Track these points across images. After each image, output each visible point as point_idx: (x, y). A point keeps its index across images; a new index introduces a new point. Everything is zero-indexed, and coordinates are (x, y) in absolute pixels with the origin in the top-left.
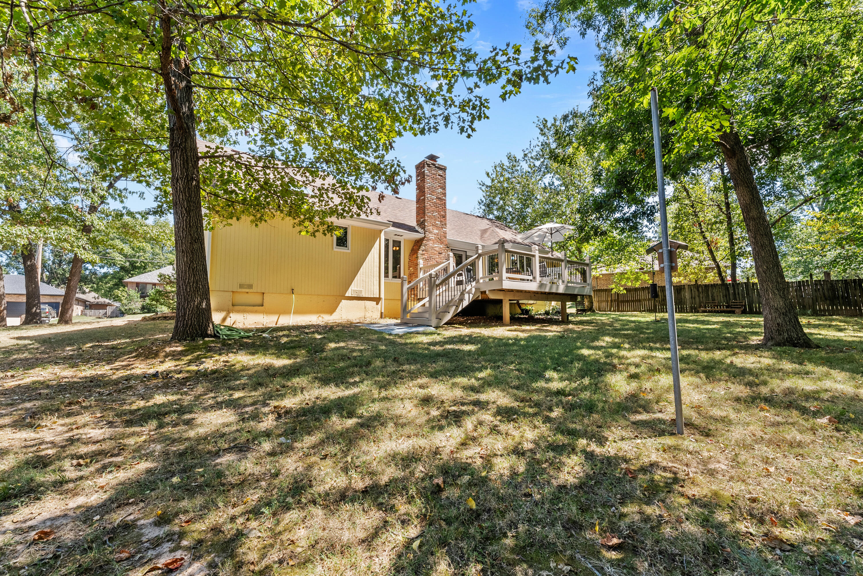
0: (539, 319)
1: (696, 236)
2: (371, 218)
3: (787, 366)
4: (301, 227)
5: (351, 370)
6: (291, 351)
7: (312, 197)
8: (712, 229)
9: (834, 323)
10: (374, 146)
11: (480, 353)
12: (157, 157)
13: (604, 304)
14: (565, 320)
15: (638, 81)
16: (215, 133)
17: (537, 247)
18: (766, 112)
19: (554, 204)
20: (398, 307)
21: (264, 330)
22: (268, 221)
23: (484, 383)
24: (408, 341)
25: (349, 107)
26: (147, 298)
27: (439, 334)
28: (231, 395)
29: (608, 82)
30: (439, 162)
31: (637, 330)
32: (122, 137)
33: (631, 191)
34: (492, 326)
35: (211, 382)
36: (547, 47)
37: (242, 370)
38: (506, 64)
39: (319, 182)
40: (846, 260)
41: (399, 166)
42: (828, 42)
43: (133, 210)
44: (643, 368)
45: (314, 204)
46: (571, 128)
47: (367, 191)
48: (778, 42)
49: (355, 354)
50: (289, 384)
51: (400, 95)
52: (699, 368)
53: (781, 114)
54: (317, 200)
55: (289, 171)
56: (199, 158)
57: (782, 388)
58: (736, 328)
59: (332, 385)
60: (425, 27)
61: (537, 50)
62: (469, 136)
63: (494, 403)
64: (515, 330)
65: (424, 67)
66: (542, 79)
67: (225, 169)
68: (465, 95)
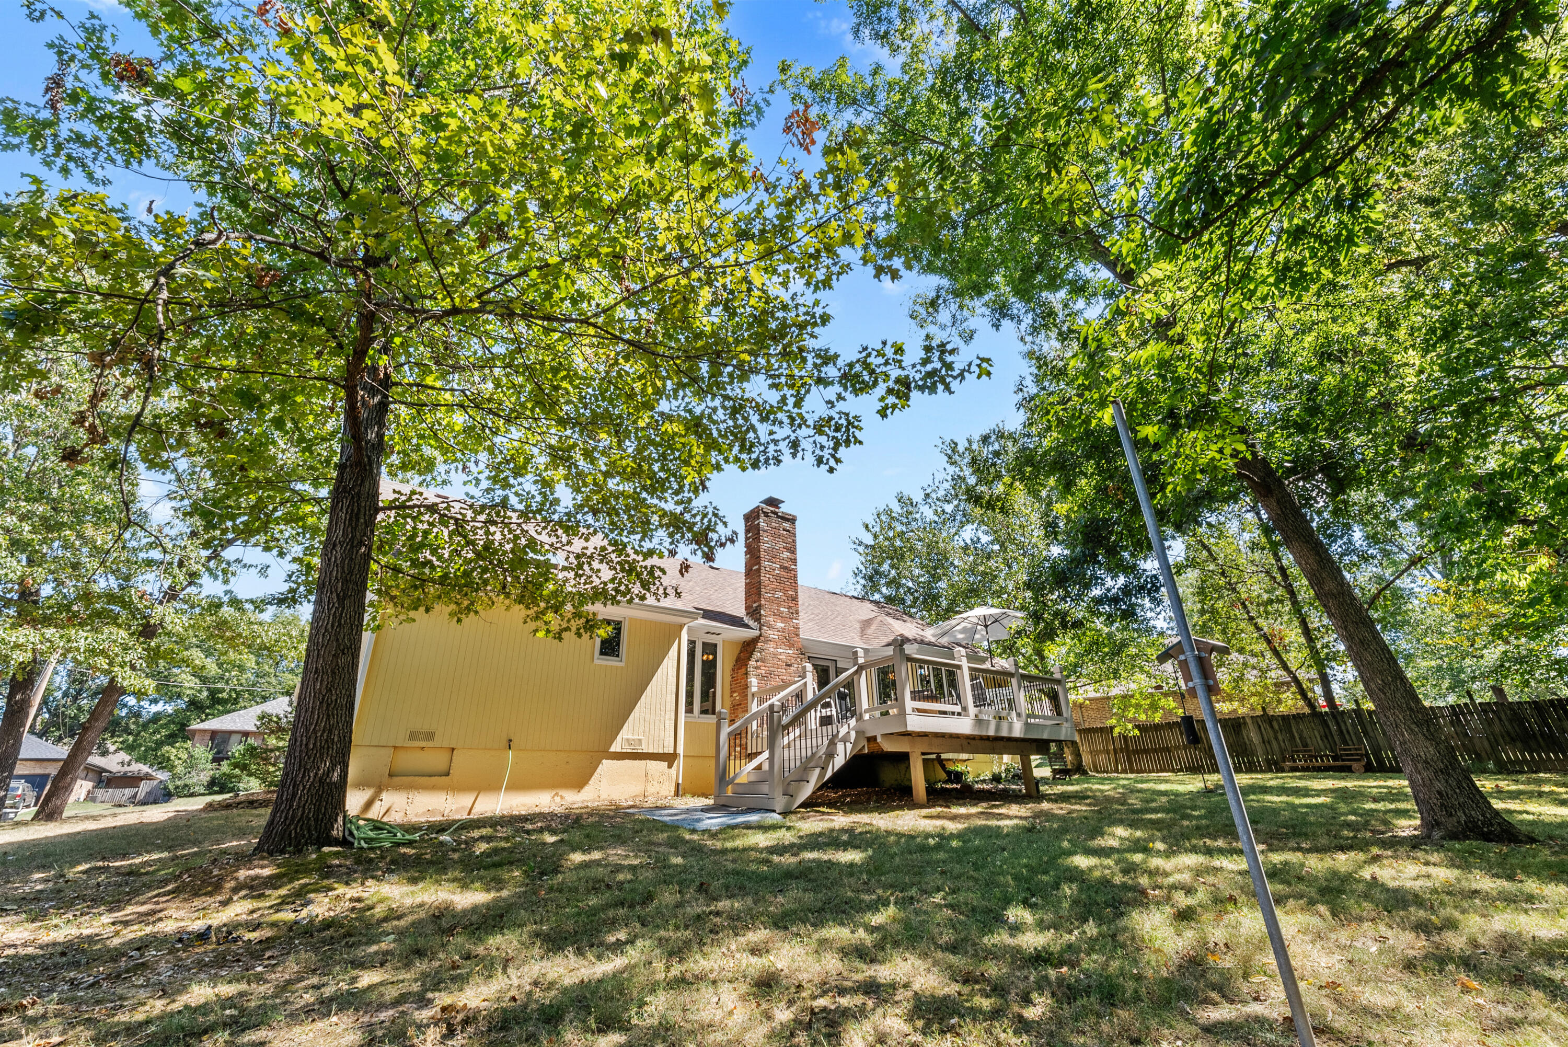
0: (982, 791)
1: (1243, 625)
2: (665, 603)
3: (1484, 882)
4: (539, 623)
5: (611, 913)
6: (492, 872)
7: (565, 569)
8: (1267, 612)
9: (1546, 788)
10: (675, 486)
11: (874, 869)
12: (308, 508)
13: (1102, 759)
14: (1033, 794)
15: (1088, 388)
16: (413, 468)
17: (963, 651)
18: (1302, 428)
19: (984, 574)
20: (710, 770)
21: (441, 828)
22: (482, 613)
23: (884, 938)
24: (729, 845)
25: (637, 429)
26: (225, 763)
27: (789, 828)
28: (354, 980)
29: (1044, 389)
30: (784, 508)
31: (1174, 811)
32: (256, 479)
33: (1112, 551)
34: (893, 809)
35: (316, 950)
36: (942, 345)
37: (386, 919)
38: (883, 369)
39: (578, 545)
40: (1521, 664)
41: (715, 515)
42: (1363, 332)
43: (242, 595)
44: (1202, 895)
45: (566, 580)
46: (997, 454)
47: (661, 556)
48: (1290, 333)
49: (621, 877)
50: (480, 950)
51: (720, 412)
52: (1313, 892)
53: (1326, 430)
54: (572, 574)
55: (530, 528)
56: (378, 510)
57: (1490, 935)
58: (1362, 802)
59: (570, 951)
60: (759, 320)
61: (928, 349)
62: (831, 470)
63: (906, 986)
64: (938, 817)
65: (757, 372)
66: (940, 387)
67: (420, 526)
68: (824, 412)
